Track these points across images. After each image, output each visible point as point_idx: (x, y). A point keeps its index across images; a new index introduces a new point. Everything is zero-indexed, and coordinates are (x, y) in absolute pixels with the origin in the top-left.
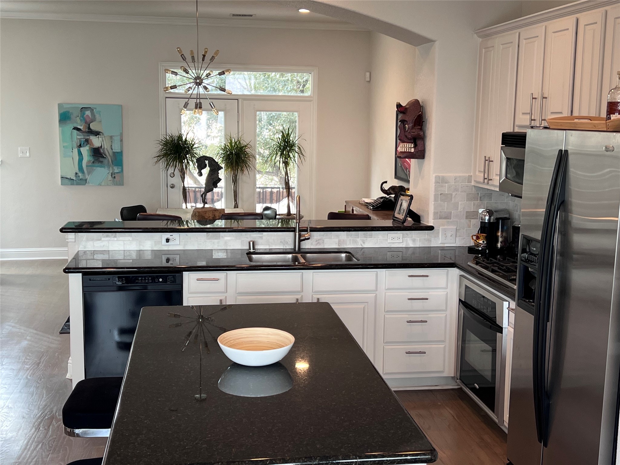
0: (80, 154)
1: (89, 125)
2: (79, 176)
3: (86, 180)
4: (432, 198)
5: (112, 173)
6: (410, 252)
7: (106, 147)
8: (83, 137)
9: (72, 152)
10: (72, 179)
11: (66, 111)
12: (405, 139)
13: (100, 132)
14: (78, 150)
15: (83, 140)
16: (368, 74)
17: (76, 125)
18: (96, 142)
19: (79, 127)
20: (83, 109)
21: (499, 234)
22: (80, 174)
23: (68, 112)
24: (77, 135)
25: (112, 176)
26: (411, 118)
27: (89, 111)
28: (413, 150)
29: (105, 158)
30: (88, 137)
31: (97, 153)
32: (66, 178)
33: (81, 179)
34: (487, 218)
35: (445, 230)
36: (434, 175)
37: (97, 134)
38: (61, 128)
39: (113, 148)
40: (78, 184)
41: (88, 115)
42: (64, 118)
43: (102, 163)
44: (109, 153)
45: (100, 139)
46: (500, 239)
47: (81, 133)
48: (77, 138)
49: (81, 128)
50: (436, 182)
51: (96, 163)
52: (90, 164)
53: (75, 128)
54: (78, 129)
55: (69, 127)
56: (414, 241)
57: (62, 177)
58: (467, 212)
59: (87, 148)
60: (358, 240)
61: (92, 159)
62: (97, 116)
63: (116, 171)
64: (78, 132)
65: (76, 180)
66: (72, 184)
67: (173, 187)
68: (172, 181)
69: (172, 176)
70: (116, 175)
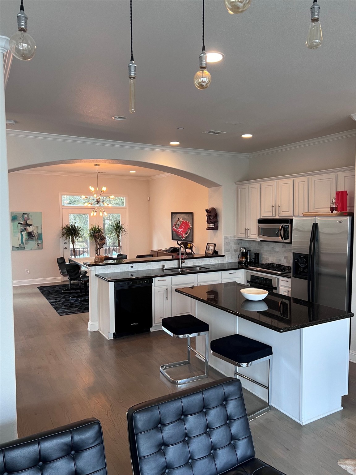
0: (22, 235)
1: (26, 221)
2: (21, 246)
3: (25, 248)
4: (223, 244)
5: (37, 243)
6: (217, 265)
7: (34, 232)
8: (23, 227)
9: (18, 234)
12: (210, 223)
13: (32, 225)
14: (21, 234)
16: (148, 198)
17: (20, 222)
18: (30, 229)
19: (21, 223)
20: (24, 214)
21: (248, 256)
22: (22, 245)
23: (16, 216)
24: (21, 226)
25: (37, 245)
26: (212, 214)
27: (26, 215)
28: (214, 227)
29: (34, 236)
30: (25, 227)
31: (30, 235)
32: (15, 247)
34: (244, 251)
35: (228, 256)
36: (224, 236)
37: (30, 225)
38: (12, 224)
39: (38, 232)
41: (26, 217)
42: (14, 218)
44: (36, 234)
45: (32, 228)
46: (249, 258)
49: (22, 223)
50: (225, 238)
52: (27, 240)
53: (19, 223)
54: (21, 224)
55: (16, 223)
56: (218, 261)
57: (13, 247)
58: (235, 249)
59: (25, 232)
60: (200, 262)
61: (28, 238)
62: (30, 217)
63: (39, 243)
64: (21, 225)
65: (19, 248)
66: (18, 250)
67: (66, 249)
68: (65, 246)
69: (66, 243)
70: (39, 245)
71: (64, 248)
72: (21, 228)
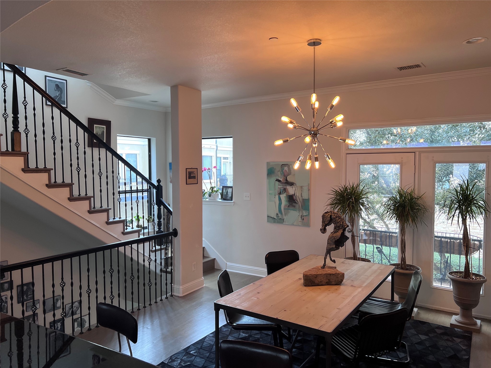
0: (280, 199)
1: (287, 177)
2: (279, 216)
3: (284, 220)
5: (301, 215)
7: (297, 195)
8: (282, 187)
9: (275, 198)
10: (274, 218)
11: (272, 168)
13: (294, 183)
14: (279, 196)
15: (282, 189)
17: (278, 178)
18: (291, 190)
19: (280, 179)
20: (283, 165)
22: (280, 215)
23: (273, 168)
24: (279, 185)
25: (301, 218)
27: (287, 167)
29: (297, 203)
30: (285, 187)
31: (291, 199)
32: (271, 217)
33: (280, 219)
37: (292, 184)
38: (268, 180)
40: (278, 222)
41: (286, 170)
42: (271, 172)
43: (294, 207)
44: (299, 199)
45: (294, 188)
47: (281, 184)
48: (278, 187)
49: (281, 179)
51: (290, 207)
52: (287, 207)
53: (277, 180)
54: (279, 181)
55: (273, 179)
57: (268, 216)
59: (285, 195)
61: (288, 204)
62: (292, 170)
63: (304, 214)
64: (279, 183)
65: (277, 219)
66: (274, 222)
70: (304, 218)
72: (279, 188)
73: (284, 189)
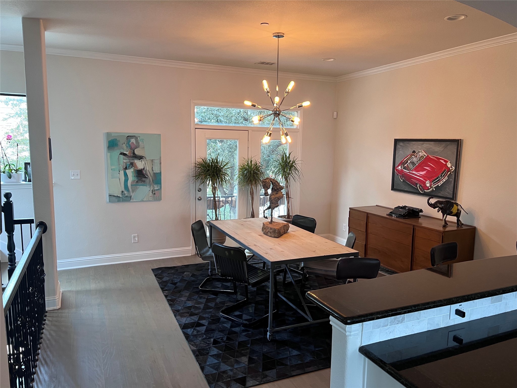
0: (126, 175)
1: (134, 151)
2: (125, 194)
3: (131, 197)
5: (152, 190)
7: (148, 169)
8: (128, 161)
9: (119, 173)
10: (118, 197)
11: (114, 139)
13: (144, 157)
14: (124, 172)
15: (128, 163)
16: (335, 113)
17: (122, 151)
18: (140, 165)
19: (125, 152)
20: (129, 137)
22: (126, 192)
23: (116, 140)
24: (124, 159)
25: (152, 193)
27: (134, 139)
29: (147, 178)
30: (132, 161)
31: (140, 174)
32: (114, 196)
33: (126, 196)
37: (140, 158)
38: (109, 154)
39: (154, 169)
40: (124, 201)
41: (133, 143)
42: (112, 144)
43: (144, 182)
44: (150, 174)
45: (143, 162)
47: (126, 158)
48: (123, 161)
49: (127, 153)
51: (139, 182)
52: (135, 183)
53: (121, 154)
54: (125, 154)
57: (110, 195)
59: (132, 170)
61: (136, 179)
62: (141, 143)
63: (156, 189)
64: (124, 157)
65: (122, 198)
66: (119, 201)
67: (200, 199)
68: (199, 194)
69: (200, 190)
70: (156, 192)
71: (197, 197)
72: (125, 162)
73: (131, 163)
